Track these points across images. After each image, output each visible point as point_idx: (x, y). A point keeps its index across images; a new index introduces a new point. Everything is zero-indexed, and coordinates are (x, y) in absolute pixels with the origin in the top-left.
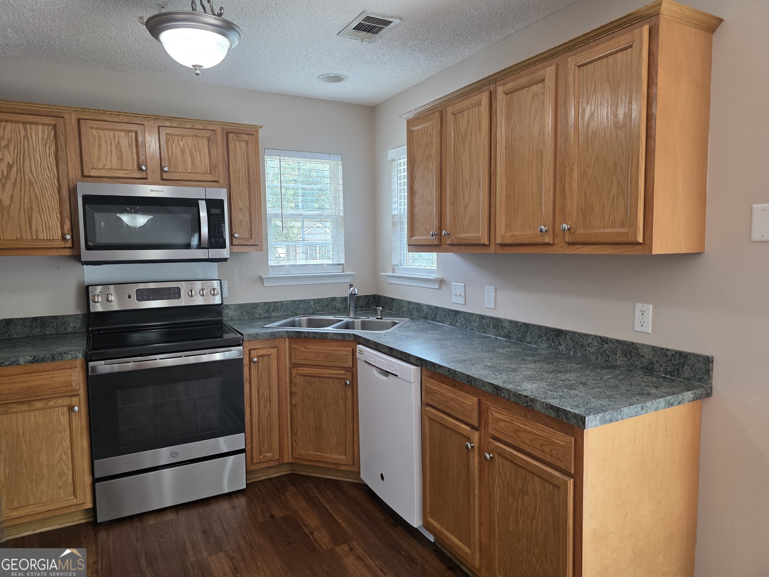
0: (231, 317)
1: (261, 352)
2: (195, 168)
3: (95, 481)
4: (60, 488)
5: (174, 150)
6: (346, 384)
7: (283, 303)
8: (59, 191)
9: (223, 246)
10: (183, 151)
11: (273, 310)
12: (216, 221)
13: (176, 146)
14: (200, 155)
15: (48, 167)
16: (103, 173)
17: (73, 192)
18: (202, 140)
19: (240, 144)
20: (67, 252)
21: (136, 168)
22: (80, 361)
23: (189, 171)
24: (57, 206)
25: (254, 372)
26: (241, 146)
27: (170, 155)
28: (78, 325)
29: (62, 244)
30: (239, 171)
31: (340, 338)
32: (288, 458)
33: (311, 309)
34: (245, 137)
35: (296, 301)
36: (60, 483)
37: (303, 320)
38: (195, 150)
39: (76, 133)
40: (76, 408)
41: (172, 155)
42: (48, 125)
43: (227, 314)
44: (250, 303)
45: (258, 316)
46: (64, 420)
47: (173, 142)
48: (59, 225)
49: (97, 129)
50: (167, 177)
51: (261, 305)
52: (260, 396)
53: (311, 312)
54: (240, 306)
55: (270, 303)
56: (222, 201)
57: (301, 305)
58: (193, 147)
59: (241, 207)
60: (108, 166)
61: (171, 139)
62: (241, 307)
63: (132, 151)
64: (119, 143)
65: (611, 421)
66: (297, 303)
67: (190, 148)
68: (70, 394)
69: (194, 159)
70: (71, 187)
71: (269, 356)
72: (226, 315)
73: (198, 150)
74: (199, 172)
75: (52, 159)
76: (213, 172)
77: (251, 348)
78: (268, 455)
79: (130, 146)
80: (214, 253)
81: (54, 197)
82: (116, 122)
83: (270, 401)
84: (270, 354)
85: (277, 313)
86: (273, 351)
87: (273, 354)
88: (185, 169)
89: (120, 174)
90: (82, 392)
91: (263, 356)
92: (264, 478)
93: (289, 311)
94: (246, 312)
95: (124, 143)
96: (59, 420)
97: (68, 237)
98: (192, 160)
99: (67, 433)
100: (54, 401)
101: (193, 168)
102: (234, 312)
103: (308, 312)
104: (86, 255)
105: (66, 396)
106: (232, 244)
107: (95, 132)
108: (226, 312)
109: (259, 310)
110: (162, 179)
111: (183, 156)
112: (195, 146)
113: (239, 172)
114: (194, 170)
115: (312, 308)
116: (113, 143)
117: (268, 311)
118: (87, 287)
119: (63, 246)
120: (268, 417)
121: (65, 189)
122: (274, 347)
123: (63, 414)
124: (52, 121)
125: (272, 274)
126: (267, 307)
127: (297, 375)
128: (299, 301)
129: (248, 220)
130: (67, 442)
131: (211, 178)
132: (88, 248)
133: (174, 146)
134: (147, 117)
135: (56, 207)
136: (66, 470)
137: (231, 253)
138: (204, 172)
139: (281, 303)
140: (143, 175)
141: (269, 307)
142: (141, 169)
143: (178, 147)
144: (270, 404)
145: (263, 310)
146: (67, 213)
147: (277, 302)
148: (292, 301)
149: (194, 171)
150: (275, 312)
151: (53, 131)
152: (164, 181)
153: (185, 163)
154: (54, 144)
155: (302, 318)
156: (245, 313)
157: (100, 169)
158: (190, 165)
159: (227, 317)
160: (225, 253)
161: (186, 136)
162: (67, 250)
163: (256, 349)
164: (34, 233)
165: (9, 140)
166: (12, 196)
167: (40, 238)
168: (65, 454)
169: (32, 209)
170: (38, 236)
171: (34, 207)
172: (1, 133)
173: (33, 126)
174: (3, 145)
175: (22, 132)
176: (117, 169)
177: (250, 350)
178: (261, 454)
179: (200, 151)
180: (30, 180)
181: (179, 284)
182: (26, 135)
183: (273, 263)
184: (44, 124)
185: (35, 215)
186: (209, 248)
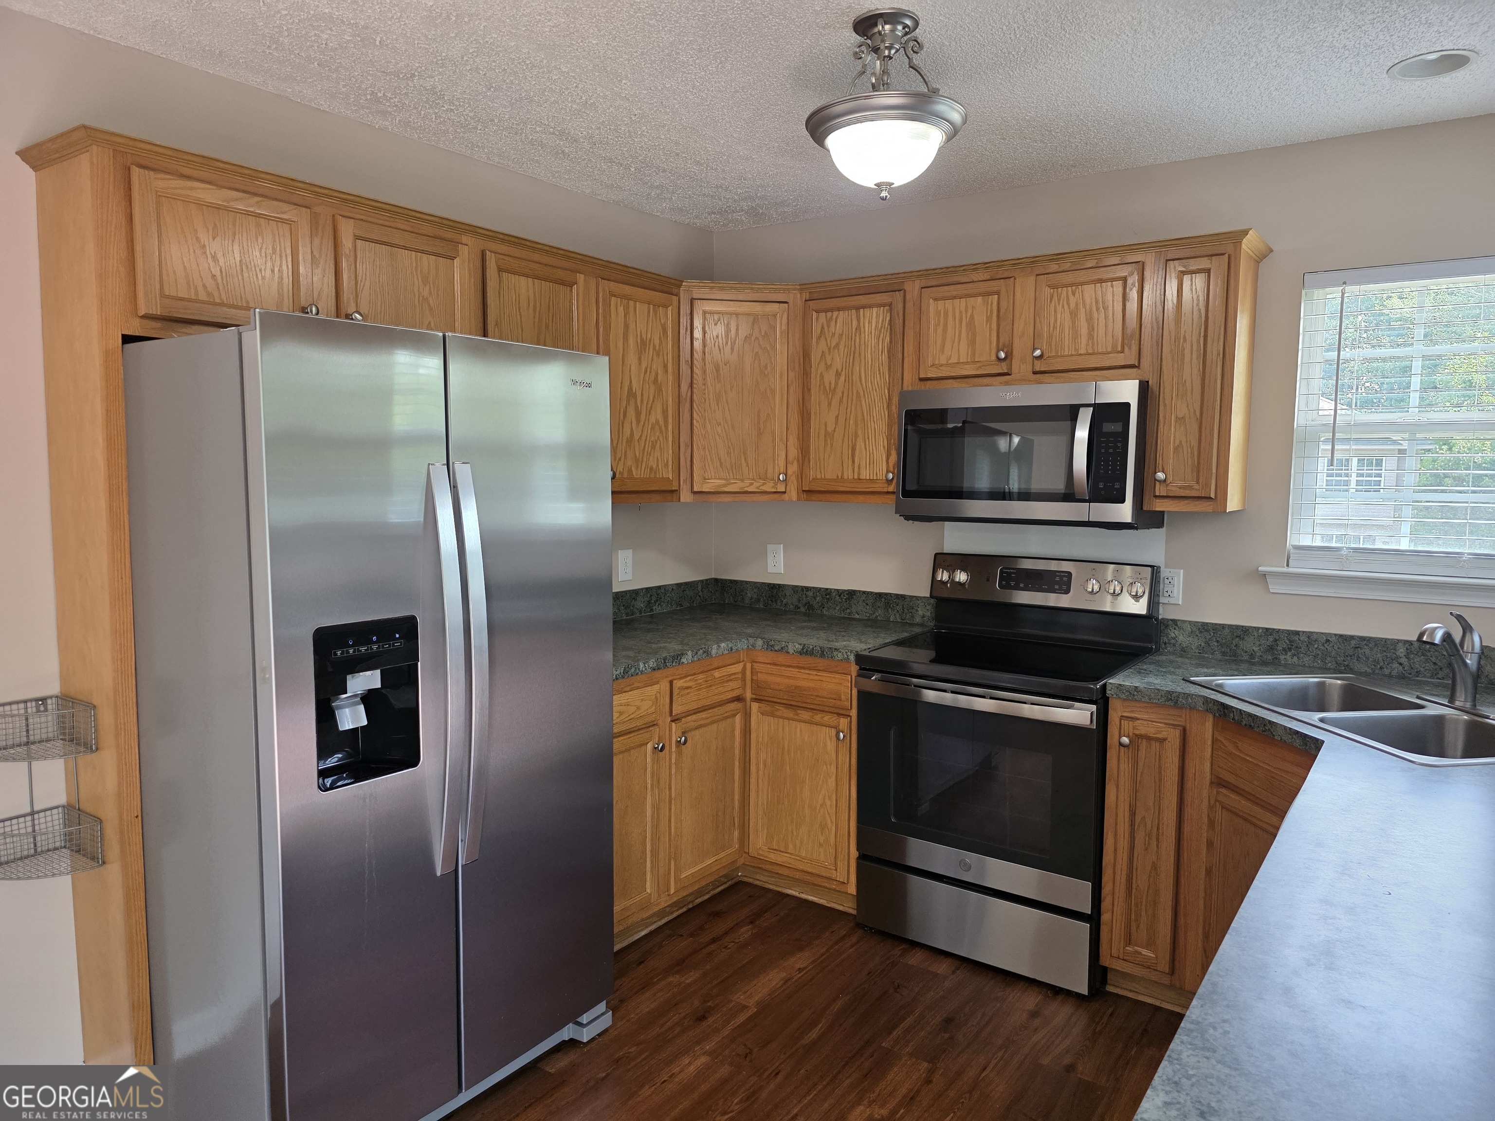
0: (1183, 648)
1: (1144, 729)
2: (1093, 344)
4: (821, 845)
5: (1059, 316)
7: (1315, 636)
8: (889, 406)
9: (1119, 499)
10: (1074, 314)
11: (1284, 650)
12: (1111, 447)
13: (1063, 307)
14: (1106, 318)
15: (879, 370)
16: (945, 373)
18: (1112, 286)
19: (1192, 280)
20: (890, 499)
21: (993, 357)
22: (851, 668)
23: (1082, 351)
24: (885, 428)
25: (1125, 764)
26: (1194, 284)
27: (1052, 325)
28: (929, 614)
29: (884, 486)
30: (1185, 337)
31: (1298, 742)
33: (1395, 665)
34: (1204, 263)
35: (1352, 637)
36: (822, 839)
37: (1330, 684)
38: (1098, 309)
39: (917, 311)
40: (842, 735)
41: (1054, 325)
42: (884, 305)
43: (1174, 639)
44: (1229, 625)
45: (1246, 657)
46: (831, 746)
47: (1059, 300)
48: (884, 458)
49: (946, 299)
50: (1040, 366)
51: (1255, 634)
52: (1137, 822)
53: (1394, 673)
54: (1205, 627)
55: (1278, 631)
56: (1127, 405)
57: (1367, 651)
58: (1094, 303)
59: (1180, 415)
60: (954, 360)
61: (1055, 295)
62: (1206, 631)
63: (990, 327)
64: (972, 317)
66: (1353, 642)
67: (1088, 307)
68: (842, 712)
69: (1093, 326)
71: (1162, 741)
72: (1173, 641)
73: (1103, 308)
74: (1100, 351)
75: (885, 358)
76: (1126, 349)
77: (1124, 714)
78: (1145, 952)
79: (989, 319)
81: (883, 415)
82: (973, 282)
83: (1158, 840)
84: (1165, 739)
85: (1295, 658)
86: (1173, 737)
87: (1169, 739)
88: (1075, 348)
89: (970, 370)
90: (854, 713)
91: (1148, 738)
92: (1149, 1000)
93: (1329, 659)
94: (1218, 642)
95: (980, 319)
96: (824, 745)
97: (890, 476)
98: (1088, 329)
99: (833, 769)
100: (820, 715)
101: (1091, 345)
102: (1190, 639)
103: (1387, 671)
104: (903, 506)
105: (835, 713)
106: (1150, 493)
108: (1173, 635)
109: (1250, 645)
110: (1035, 373)
111: (1074, 323)
112: (1097, 302)
113: (1185, 340)
114: (1092, 347)
115: (1401, 664)
116: (964, 318)
117: (1271, 648)
118: (936, 556)
119: (885, 490)
120: (1150, 872)
121: (895, 402)
122: (1176, 727)
123: (830, 737)
124: (888, 298)
125: (1295, 566)
126: (1271, 640)
127: (1217, 803)
128: (1362, 639)
129: (1195, 443)
130: (832, 781)
131: (1121, 359)
132: (906, 494)
133: (1059, 308)
134: (1016, 263)
135: (883, 432)
136: (829, 822)
138: (1109, 349)
139: (1309, 637)
140: (1002, 368)
141: (1276, 640)
142: (1000, 359)
143: (1066, 307)
144: (1157, 846)
145: (1260, 645)
146: (895, 439)
147: (1297, 633)
148: (1341, 636)
149: (1090, 351)
150: (1289, 654)
151: (889, 314)
152: (1038, 376)
153: (1075, 336)
154: (888, 334)
156: (1216, 644)
157: (942, 365)
158: (1084, 340)
159: (1174, 645)
160: (1122, 512)
161: (1084, 283)
162: (889, 496)
163: (1134, 720)
164: (856, 469)
165: (841, 335)
166: (837, 417)
167: (863, 477)
168: (830, 798)
169: (856, 436)
170: (859, 474)
171: (860, 432)
172: (832, 329)
173: (867, 311)
174: (833, 344)
175: (855, 323)
176: (967, 363)
177: (1122, 717)
178: (1129, 942)
179: (1106, 309)
180: (858, 393)
181: (1065, 567)
182: (858, 328)
183: (1306, 541)
184: (880, 306)
185: (860, 444)
186: (1089, 501)
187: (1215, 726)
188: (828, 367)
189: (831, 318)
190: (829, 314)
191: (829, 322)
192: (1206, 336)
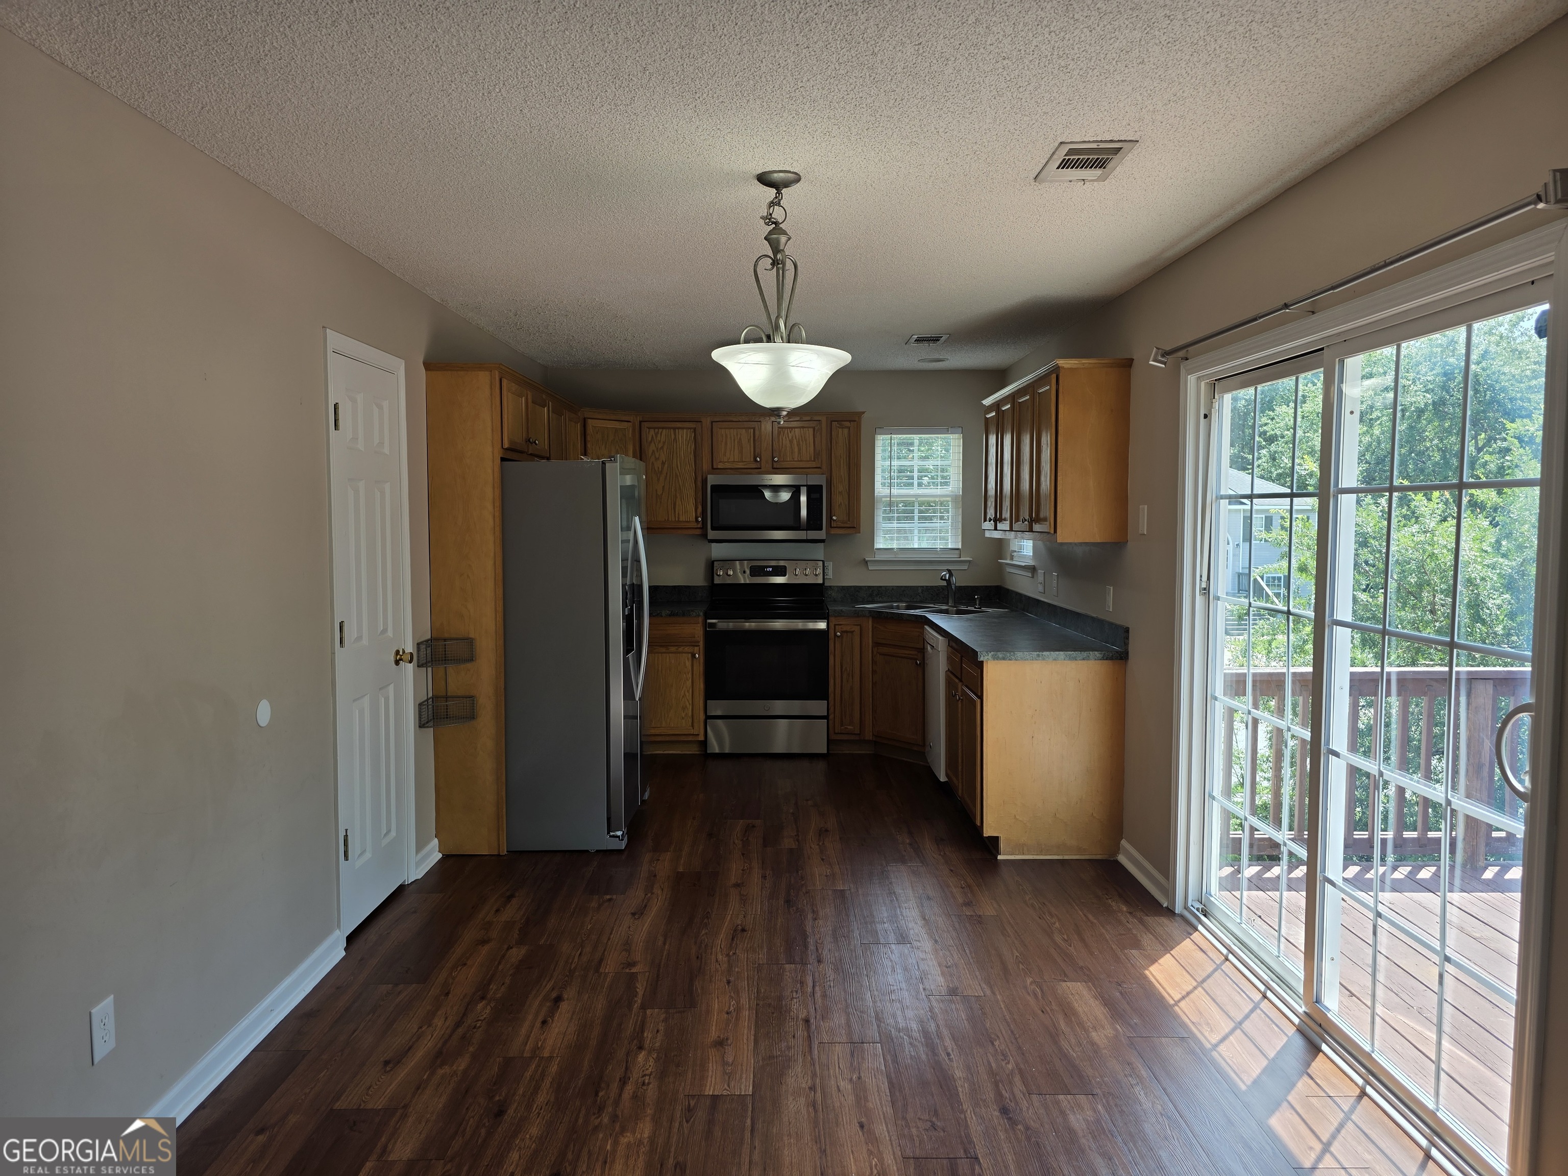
1: (845, 628)
3: (708, 717)
4: (683, 718)
5: (784, 442)
6: (916, 663)
7: (889, 587)
8: (696, 482)
9: (820, 528)
10: (791, 442)
12: (815, 505)
14: (806, 444)
15: (689, 462)
16: (728, 465)
17: (705, 481)
18: (808, 430)
20: (698, 532)
21: (752, 460)
22: (700, 619)
23: (796, 459)
24: (693, 494)
25: (838, 645)
26: (843, 432)
28: (704, 593)
29: (694, 525)
32: (869, 736)
33: (918, 597)
34: (847, 424)
35: (902, 587)
36: (683, 715)
38: (802, 440)
39: (710, 434)
40: (697, 656)
41: (782, 446)
42: (690, 429)
43: (830, 595)
44: (854, 586)
46: (688, 664)
47: (784, 434)
48: (693, 510)
49: (725, 428)
50: (777, 466)
51: (865, 589)
52: (844, 668)
53: (918, 600)
54: (843, 588)
55: (874, 587)
56: (821, 486)
57: (907, 592)
59: (840, 491)
60: (732, 460)
61: (782, 432)
63: (750, 445)
64: (740, 439)
65: (1004, 659)
66: (902, 589)
67: (797, 439)
68: (694, 644)
69: (800, 448)
70: (704, 477)
71: (852, 632)
72: (824, 594)
74: (804, 460)
75: (692, 456)
76: (816, 460)
77: (836, 622)
78: (849, 727)
79: (749, 440)
80: (813, 535)
81: (692, 486)
82: (740, 421)
83: (853, 675)
84: (854, 631)
86: (857, 629)
88: (793, 458)
89: (740, 465)
90: (701, 644)
91: (847, 632)
92: (848, 752)
93: (893, 597)
94: (848, 594)
95: (745, 439)
96: (685, 663)
97: (700, 519)
98: (798, 449)
99: (690, 675)
100: (683, 648)
101: (800, 457)
102: (836, 593)
103: (915, 600)
104: (712, 534)
105: (691, 645)
106: (830, 526)
107: (723, 431)
108: (830, 593)
110: (773, 468)
111: (791, 446)
112: (801, 436)
113: (840, 457)
115: (920, 596)
116: (736, 439)
117: (871, 594)
118: (713, 562)
119: (696, 527)
120: (850, 691)
121: (699, 479)
122: (857, 625)
123: (688, 659)
124: (692, 425)
125: (878, 557)
127: (880, 653)
128: (906, 587)
129: (847, 503)
130: (689, 683)
131: (814, 464)
132: (713, 528)
133: (784, 438)
134: (763, 414)
136: (688, 705)
137: (828, 533)
138: (809, 460)
139: (885, 588)
140: (758, 465)
141: (872, 591)
142: (756, 461)
143: (787, 438)
144: (852, 679)
145: (865, 593)
146: (700, 500)
147: (881, 587)
149: (800, 460)
150: (877, 596)
151: (693, 434)
152: (774, 470)
153: (792, 453)
154: (693, 444)
155: (900, 604)
157: (725, 462)
158: (796, 454)
160: (821, 534)
161: (795, 428)
162: (698, 530)
163: (841, 625)
164: (677, 516)
165: (664, 443)
166: (664, 487)
167: (681, 519)
168: (688, 691)
169: (676, 497)
170: (679, 518)
171: (678, 495)
172: (659, 438)
173: (680, 431)
174: (660, 447)
175: (673, 437)
176: (738, 462)
177: (835, 625)
178: (842, 725)
179: (806, 440)
180: (676, 473)
181: (782, 563)
182: (675, 439)
183: (881, 546)
184: (687, 428)
185: (678, 502)
186: (807, 530)
187: (873, 622)
188: (657, 459)
189: (658, 432)
190: (656, 430)
191: (656, 434)
192: (849, 456)
